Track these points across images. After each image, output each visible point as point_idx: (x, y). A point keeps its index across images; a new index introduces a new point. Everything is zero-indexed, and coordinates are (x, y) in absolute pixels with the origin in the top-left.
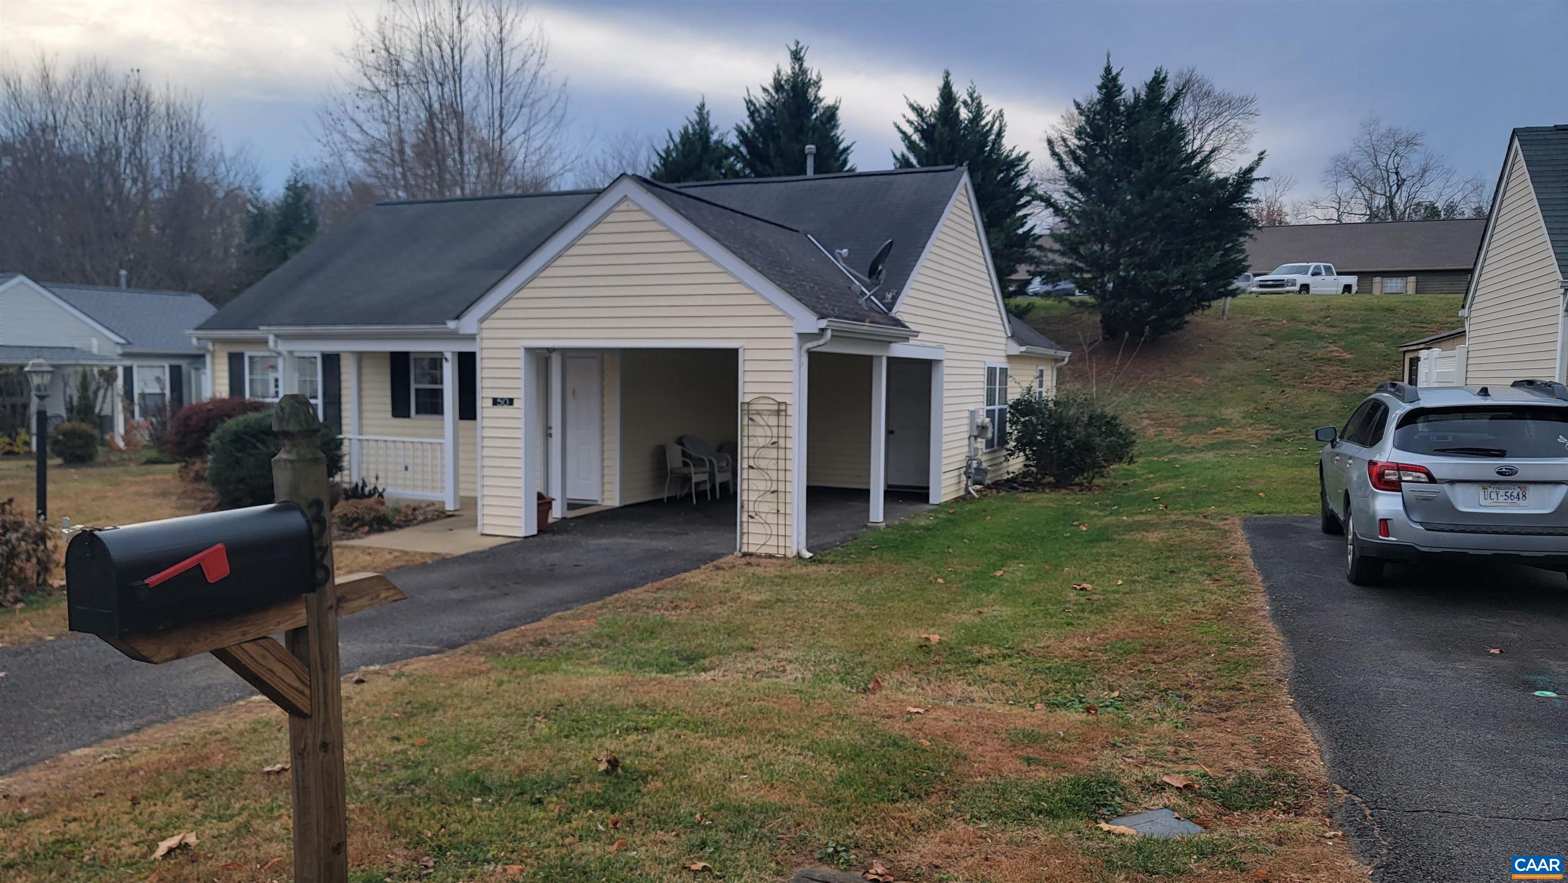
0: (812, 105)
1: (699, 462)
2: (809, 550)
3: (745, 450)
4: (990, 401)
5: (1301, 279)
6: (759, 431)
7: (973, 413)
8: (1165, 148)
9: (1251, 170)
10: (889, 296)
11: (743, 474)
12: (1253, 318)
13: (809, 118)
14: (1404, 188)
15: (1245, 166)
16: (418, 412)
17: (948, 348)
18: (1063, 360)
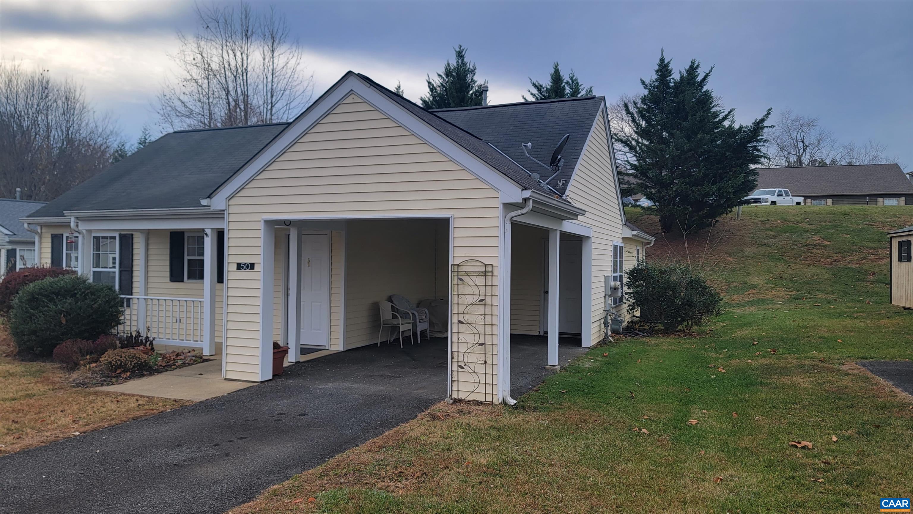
0: (469, 85)
1: (405, 315)
2: (513, 397)
3: (455, 307)
4: (615, 271)
5: (771, 198)
6: (468, 290)
7: (607, 278)
8: (703, 108)
9: (762, 120)
10: (560, 184)
11: (453, 328)
12: (757, 219)
13: (468, 92)
14: (808, 150)
15: (759, 118)
16: (189, 278)
17: (594, 229)
18: (650, 243)
